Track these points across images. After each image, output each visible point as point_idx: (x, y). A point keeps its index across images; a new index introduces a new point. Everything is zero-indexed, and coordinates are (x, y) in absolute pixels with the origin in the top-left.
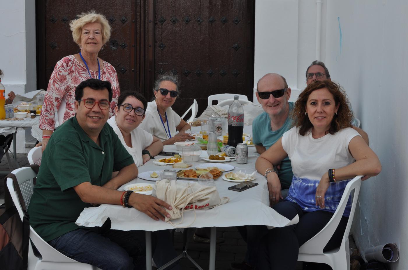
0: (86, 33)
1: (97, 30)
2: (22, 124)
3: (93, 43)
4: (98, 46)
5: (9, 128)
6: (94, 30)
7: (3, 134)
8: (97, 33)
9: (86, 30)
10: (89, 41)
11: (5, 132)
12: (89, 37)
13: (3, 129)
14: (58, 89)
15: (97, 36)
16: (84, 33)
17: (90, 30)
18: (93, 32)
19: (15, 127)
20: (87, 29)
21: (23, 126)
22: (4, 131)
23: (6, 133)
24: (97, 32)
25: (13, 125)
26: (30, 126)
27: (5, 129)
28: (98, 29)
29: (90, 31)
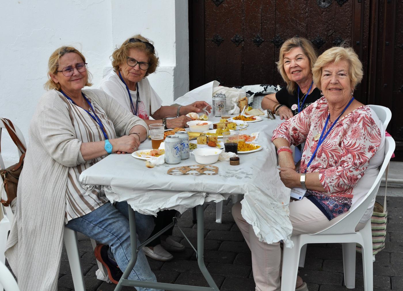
0: (328, 75)
1: (342, 71)
2: (222, 186)
3: (336, 89)
4: (343, 92)
5: (190, 194)
6: (338, 71)
7: (176, 209)
8: (342, 75)
9: (326, 71)
10: (331, 86)
11: (181, 204)
12: (331, 80)
13: (177, 195)
14: (302, 119)
15: (341, 78)
16: (325, 75)
17: (332, 71)
18: (337, 73)
19: (203, 192)
20: (327, 69)
21: (223, 192)
22: (178, 203)
23: (182, 206)
24: (342, 72)
25: (199, 189)
26: (239, 192)
27: (181, 198)
28: (343, 69)
29: (331, 73)
